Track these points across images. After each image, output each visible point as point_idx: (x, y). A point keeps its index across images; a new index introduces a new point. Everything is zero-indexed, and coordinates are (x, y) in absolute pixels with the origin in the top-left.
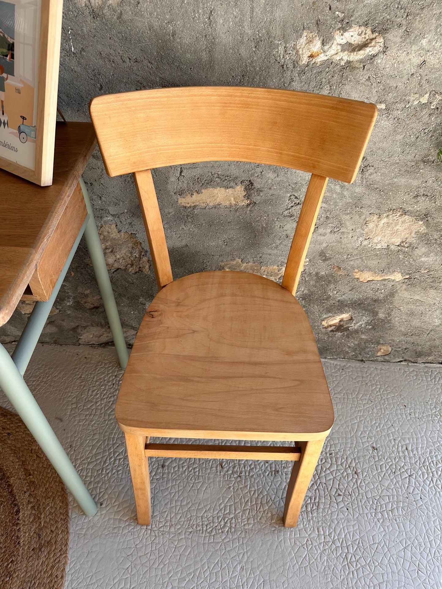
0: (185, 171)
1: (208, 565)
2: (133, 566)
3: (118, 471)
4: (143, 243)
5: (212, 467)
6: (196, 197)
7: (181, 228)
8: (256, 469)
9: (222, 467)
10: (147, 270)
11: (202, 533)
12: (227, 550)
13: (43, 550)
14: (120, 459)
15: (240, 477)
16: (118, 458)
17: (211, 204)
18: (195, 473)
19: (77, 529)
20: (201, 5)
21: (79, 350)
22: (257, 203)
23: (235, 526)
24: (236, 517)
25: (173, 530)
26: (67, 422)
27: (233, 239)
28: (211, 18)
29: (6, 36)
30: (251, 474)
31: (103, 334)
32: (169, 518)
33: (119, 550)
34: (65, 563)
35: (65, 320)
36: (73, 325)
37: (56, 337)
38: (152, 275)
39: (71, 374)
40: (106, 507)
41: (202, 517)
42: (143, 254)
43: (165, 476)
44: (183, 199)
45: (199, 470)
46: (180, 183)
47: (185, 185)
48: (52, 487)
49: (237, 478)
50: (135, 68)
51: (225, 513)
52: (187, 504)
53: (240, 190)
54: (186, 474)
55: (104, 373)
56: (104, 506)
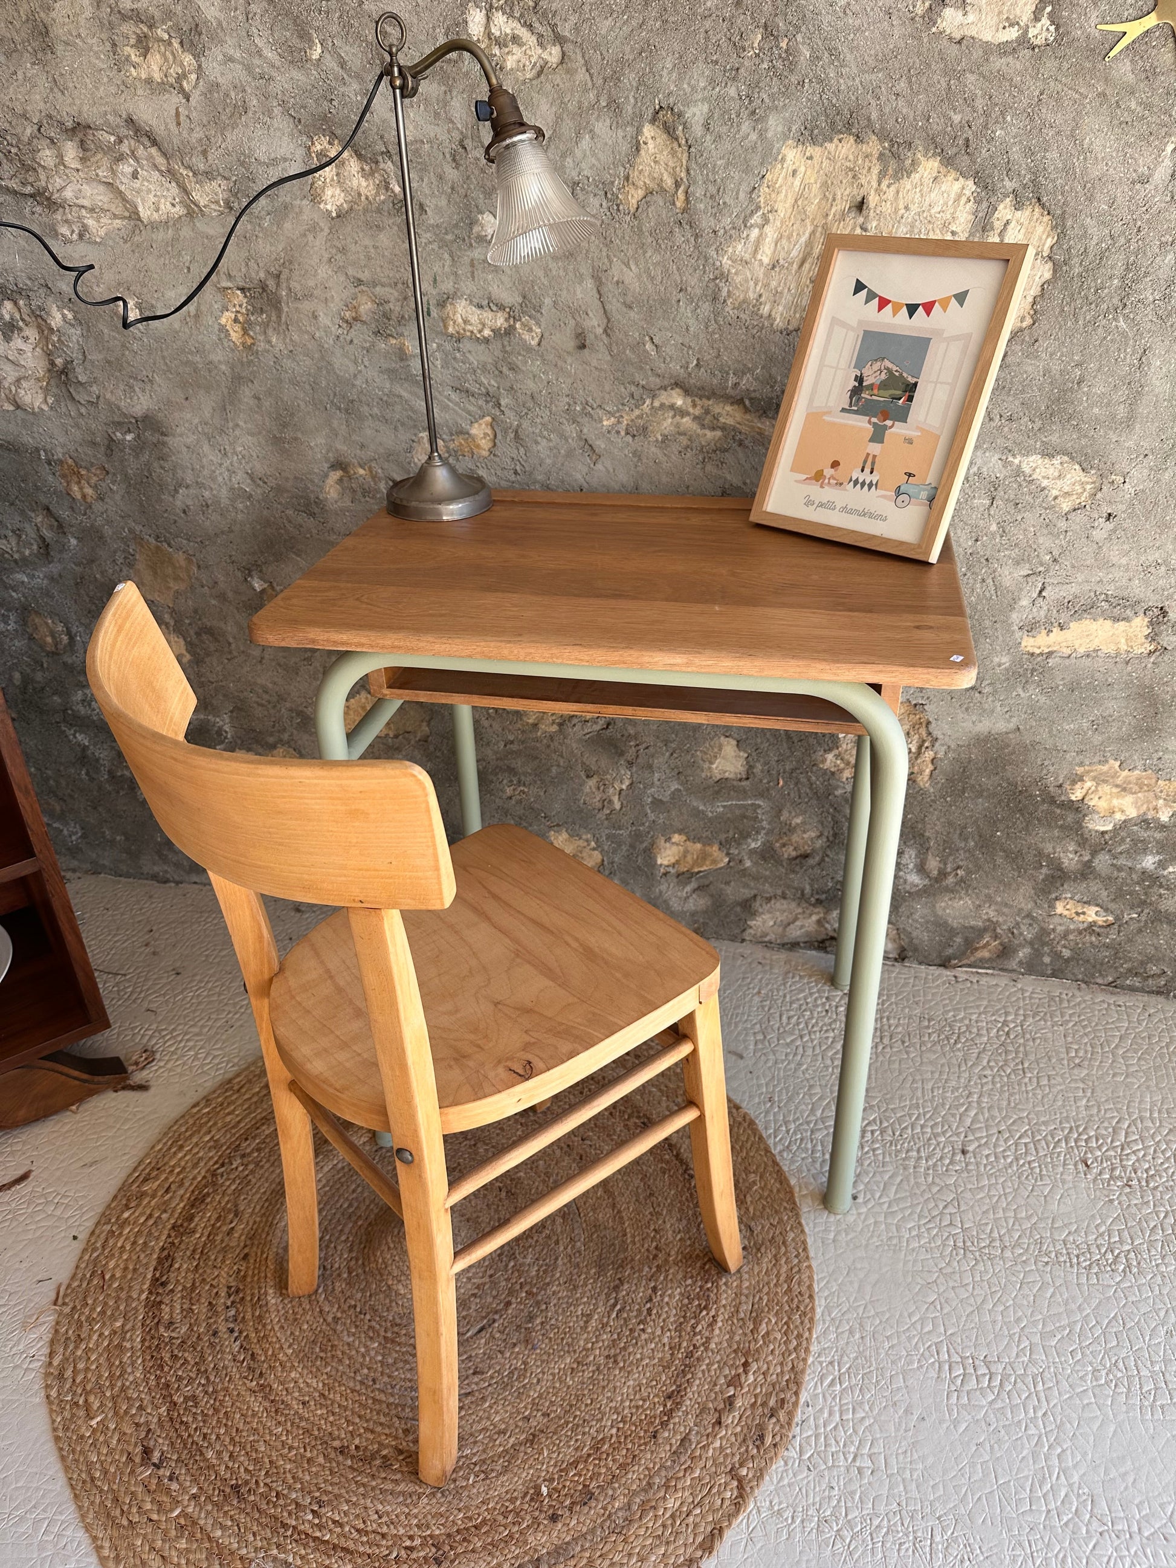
0: (1049, 588)
1: (1096, 1318)
2: (943, 1301)
3: (874, 1150)
4: (934, 722)
5: (1065, 1164)
6: (1056, 635)
7: (1014, 693)
8: (1161, 1177)
9: (1087, 1166)
10: (926, 778)
11: (1071, 1266)
12: (1130, 1299)
13: (763, 1250)
14: (873, 1132)
15: (1130, 1186)
16: (869, 1128)
17: (1082, 650)
18: (1032, 1169)
19: (817, 1230)
20: (1131, 342)
21: (746, 949)
22: (1169, 648)
23: (1139, 1264)
24: (1135, 1250)
25: (1008, 1254)
26: (753, 1061)
27: (1110, 719)
28: (1144, 359)
29: (905, 375)
30: (1152, 1185)
31: (796, 919)
32: (996, 1235)
33: (908, 1272)
34: (811, 1278)
35: (732, 883)
36: (747, 893)
37: (701, 920)
38: (932, 790)
39: (740, 986)
40: (865, 1203)
41: (1064, 1241)
42: (926, 745)
43: (971, 1167)
44: (1031, 640)
45: (1040, 1166)
46: (1035, 610)
47: (1043, 613)
48: (753, 1157)
49: (1123, 1186)
50: (1006, 429)
51: (1112, 1240)
52: (1029, 1218)
53: (1140, 625)
54: (1015, 1168)
55: (803, 991)
56: (860, 1200)
